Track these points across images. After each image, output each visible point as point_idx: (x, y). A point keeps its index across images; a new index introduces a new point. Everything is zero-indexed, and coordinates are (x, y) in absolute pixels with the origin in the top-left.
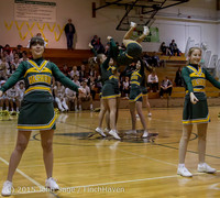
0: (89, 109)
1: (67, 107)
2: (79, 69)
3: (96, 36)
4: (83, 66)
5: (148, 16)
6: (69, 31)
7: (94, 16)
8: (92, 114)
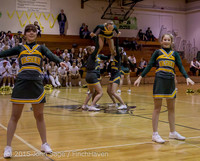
0: (78, 85)
1: (59, 84)
2: (70, 51)
3: (84, 24)
4: (73, 50)
5: (128, 7)
6: (62, 20)
7: (82, 7)
8: (80, 90)
